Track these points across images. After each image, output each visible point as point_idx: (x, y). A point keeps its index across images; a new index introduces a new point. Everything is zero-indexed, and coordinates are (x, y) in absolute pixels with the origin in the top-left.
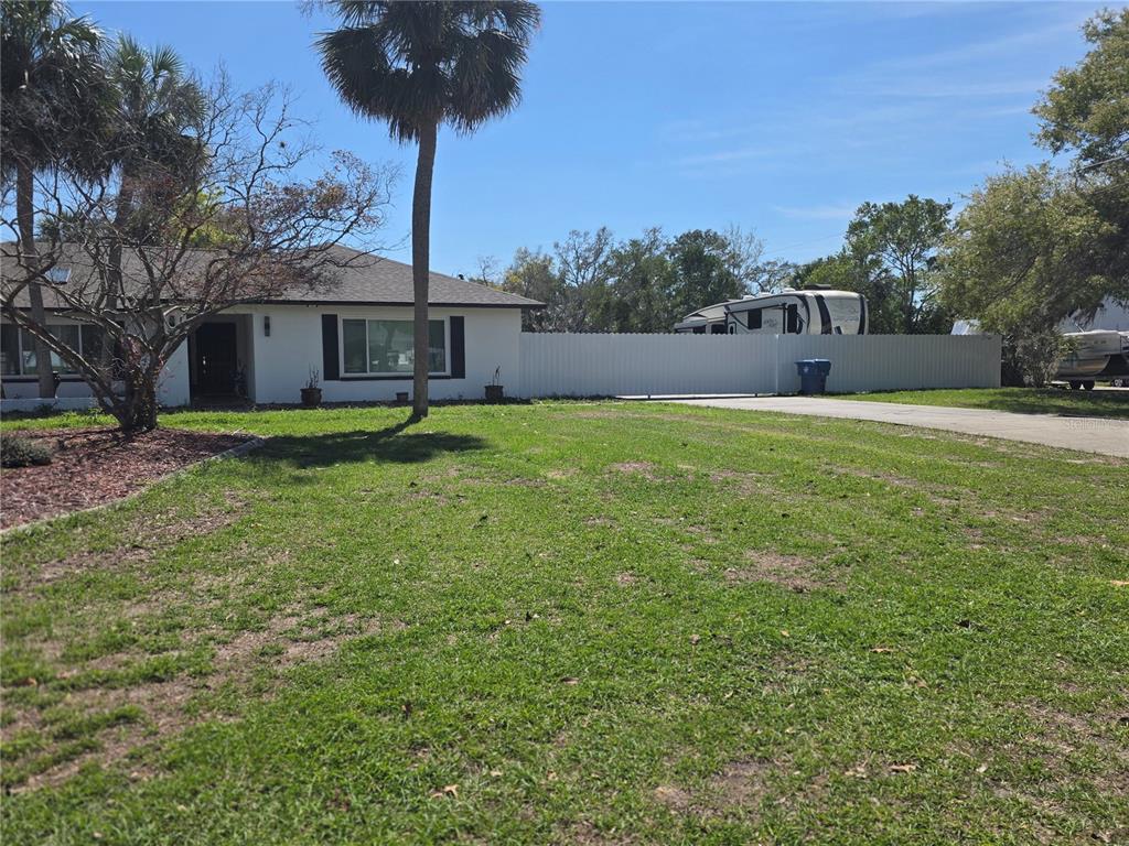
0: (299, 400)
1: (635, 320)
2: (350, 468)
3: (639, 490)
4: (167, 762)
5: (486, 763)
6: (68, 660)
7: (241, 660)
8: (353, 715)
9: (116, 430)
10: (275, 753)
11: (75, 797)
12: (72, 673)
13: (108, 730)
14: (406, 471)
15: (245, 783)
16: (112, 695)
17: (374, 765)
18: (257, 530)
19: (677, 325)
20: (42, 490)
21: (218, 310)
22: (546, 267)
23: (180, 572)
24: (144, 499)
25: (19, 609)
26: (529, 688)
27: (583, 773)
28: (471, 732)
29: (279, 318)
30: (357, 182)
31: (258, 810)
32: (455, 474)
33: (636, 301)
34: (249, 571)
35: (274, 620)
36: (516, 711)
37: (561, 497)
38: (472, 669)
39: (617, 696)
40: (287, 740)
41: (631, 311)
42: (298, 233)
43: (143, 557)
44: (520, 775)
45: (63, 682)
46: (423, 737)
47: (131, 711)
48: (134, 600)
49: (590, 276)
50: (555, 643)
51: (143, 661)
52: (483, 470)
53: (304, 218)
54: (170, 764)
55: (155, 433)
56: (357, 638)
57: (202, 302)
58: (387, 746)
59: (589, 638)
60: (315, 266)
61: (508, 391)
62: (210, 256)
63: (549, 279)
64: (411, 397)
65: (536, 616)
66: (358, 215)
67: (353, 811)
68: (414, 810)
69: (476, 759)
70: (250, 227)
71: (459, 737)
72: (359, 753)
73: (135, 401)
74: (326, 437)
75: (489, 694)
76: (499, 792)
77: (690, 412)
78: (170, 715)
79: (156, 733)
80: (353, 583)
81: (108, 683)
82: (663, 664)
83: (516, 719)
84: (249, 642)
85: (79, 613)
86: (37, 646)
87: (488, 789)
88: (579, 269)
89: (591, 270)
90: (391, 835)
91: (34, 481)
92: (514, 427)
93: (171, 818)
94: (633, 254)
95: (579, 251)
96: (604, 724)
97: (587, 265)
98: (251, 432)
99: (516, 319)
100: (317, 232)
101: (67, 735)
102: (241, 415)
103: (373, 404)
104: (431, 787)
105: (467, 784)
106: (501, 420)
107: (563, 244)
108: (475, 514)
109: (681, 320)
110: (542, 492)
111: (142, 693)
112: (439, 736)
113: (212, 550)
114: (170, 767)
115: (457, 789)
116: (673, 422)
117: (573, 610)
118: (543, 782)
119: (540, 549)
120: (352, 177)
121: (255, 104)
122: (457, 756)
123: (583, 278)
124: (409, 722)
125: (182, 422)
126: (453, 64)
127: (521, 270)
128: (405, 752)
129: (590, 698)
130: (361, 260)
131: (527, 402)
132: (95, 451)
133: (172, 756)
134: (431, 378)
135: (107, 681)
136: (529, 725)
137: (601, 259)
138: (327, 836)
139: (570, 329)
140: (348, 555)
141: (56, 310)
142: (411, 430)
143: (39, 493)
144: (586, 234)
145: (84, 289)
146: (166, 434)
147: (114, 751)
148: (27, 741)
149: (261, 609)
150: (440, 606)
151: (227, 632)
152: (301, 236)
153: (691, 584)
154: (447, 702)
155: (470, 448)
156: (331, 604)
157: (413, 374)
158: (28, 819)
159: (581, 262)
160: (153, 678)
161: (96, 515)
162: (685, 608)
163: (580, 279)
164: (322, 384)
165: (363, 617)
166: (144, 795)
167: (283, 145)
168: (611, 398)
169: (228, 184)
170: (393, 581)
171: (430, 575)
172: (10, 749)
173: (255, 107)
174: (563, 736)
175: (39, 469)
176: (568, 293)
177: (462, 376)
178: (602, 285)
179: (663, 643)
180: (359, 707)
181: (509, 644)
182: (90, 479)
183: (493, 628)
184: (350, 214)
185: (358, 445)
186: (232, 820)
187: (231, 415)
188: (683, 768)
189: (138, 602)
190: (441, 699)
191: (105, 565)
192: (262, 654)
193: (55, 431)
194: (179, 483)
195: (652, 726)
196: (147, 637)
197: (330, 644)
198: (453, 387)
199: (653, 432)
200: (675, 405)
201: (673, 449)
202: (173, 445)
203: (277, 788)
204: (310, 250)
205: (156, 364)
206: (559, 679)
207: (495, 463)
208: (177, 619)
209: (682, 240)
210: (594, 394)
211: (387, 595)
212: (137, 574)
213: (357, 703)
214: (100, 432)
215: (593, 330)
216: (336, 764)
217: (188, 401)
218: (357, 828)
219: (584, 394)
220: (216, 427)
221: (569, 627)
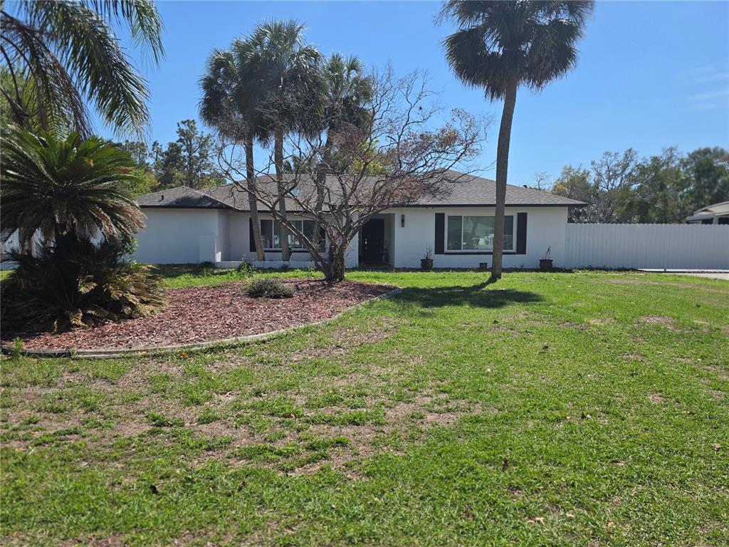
0: (420, 266)
1: (653, 215)
2: (455, 309)
3: (661, 337)
4: (366, 472)
5: (562, 507)
6: (308, 406)
7: (401, 419)
8: (472, 462)
9: (324, 280)
10: (426, 477)
11: (320, 483)
12: (311, 414)
13: (332, 449)
14: (490, 313)
15: (410, 492)
16: (333, 429)
17: (487, 495)
18: (403, 342)
19: (688, 218)
20: (290, 311)
21: (380, 211)
22: (584, 178)
23: (363, 363)
24: (341, 320)
25: (283, 376)
26: (588, 463)
27: (634, 525)
28: (550, 485)
29: (410, 215)
30: (466, 128)
31: (419, 509)
32: (524, 317)
33: (654, 201)
34: (400, 366)
35: (417, 398)
36: (581, 477)
37: (602, 337)
38: (546, 445)
39: (656, 479)
40: (432, 470)
41: (650, 208)
42: (427, 162)
43: (342, 353)
44: (588, 520)
45: (308, 418)
46: (517, 483)
47: (344, 439)
48: (340, 377)
49: (618, 183)
50: (604, 436)
51: (347, 412)
52: (543, 316)
53: (430, 153)
54: (368, 473)
55: (344, 282)
56: (468, 415)
57: (370, 206)
58: (494, 485)
59: (631, 436)
60: (437, 182)
61: (555, 264)
62: (375, 179)
63: (587, 187)
64: (490, 265)
65: (588, 416)
66: (466, 149)
67: (477, 520)
68: (516, 528)
69: (555, 504)
70: (399, 160)
71: (542, 487)
72: (477, 486)
73: (334, 264)
74: (437, 289)
75: (560, 463)
76: (573, 527)
77: (700, 282)
78: (364, 445)
79: (358, 455)
80: (462, 380)
81: (329, 422)
82: (691, 461)
83: (582, 483)
84: (403, 409)
85: (313, 381)
86: (293, 397)
87: (565, 524)
88: (609, 179)
89: (619, 179)
90: (504, 540)
91: (285, 306)
92: (562, 288)
93: (371, 504)
94: (654, 166)
95: (610, 166)
96: (646, 496)
97: (616, 175)
98: (394, 284)
99: (564, 214)
100: (439, 161)
101: (312, 448)
102: (387, 274)
103: (465, 270)
104: (525, 516)
105: (551, 518)
106: (552, 283)
107: (598, 162)
108: (539, 345)
109: (692, 214)
110: (586, 333)
111: (348, 431)
112: (529, 484)
113: (379, 352)
114: (368, 475)
115: (544, 520)
116: (687, 289)
117: (617, 415)
118: (604, 527)
119: (587, 372)
120: (463, 125)
121: (407, 85)
122: (542, 499)
123: (613, 185)
124: (507, 472)
125: (356, 277)
126: (530, 45)
127: (566, 181)
128: (506, 490)
129: (635, 476)
130: (465, 178)
131: (570, 271)
132: (314, 291)
133: (368, 469)
134: (504, 253)
135: (330, 421)
136: (591, 488)
137: (627, 172)
138: (463, 533)
139: (601, 221)
140: (458, 362)
141: (295, 212)
142: (490, 287)
143: (288, 313)
144: (616, 154)
145: (310, 200)
146: (349, 283)
147: (338, 460)
148: (294, 448)
149: (409, 390)
150: (520, 402)
151: (391, 401)
152: (429, 164)
153: (710, 407)
154: (531, 463)
155: (532, 300)
156: (450, 392)
157: (492, 251)
158: (298, 491)
159: (611, 173)
160: (353, 423)
161: (317, 327)
162: (706, 424)
163: (610, 186)
164: (434, 257)
165: (471, 402)
166: (355, 488)
167: (421, 108)
168: (634, 270)
169: (388, 135)
170: (487, 382)
171: (512, 381)
172: (286, 451)
173: (406, 86)
174: (616, 499)
175: (288, 300)
176: (600, 196)
177: (524, 252)
178: (627, 190)
179: (689, 446)
180: (474, 458)
181: (571, 432)
182: (313, 307)
183: (558, 420)
184: (460, 148)
185: (458, 295)
186: (405, 512)
187: (381, 274)
188: (713, 537)
189: (342, 378)
190: (527, 461)
191: (323, 356)
192: (412, 417)
193: (293, 279)
194: (358, 312)
195: (685, 503)
196: (348, 399)
197: (452, 416)
198: (517, 260)
199: (672, 296)
200: (686, 277)
201: (688, 309)
202: (353, 290)
203: (430, 498)
204: (434, 172)
205: (345, 242)
206: (610, 461)
207: (551, 312)
208: (363, 390)
209: (693, 156)
210: (621, 267)
211: (484, 390)
212: (340, 362)
213: (472, 455)
214: (316, 281)
215: (619, 221)
216: (463, 490)
217: (358, 265)
218: (481, 532)
219: (613, 267)
220: (374, 280)
221: (614, 426)
